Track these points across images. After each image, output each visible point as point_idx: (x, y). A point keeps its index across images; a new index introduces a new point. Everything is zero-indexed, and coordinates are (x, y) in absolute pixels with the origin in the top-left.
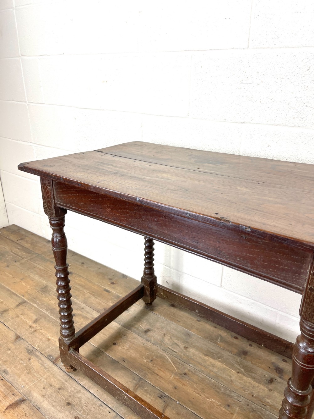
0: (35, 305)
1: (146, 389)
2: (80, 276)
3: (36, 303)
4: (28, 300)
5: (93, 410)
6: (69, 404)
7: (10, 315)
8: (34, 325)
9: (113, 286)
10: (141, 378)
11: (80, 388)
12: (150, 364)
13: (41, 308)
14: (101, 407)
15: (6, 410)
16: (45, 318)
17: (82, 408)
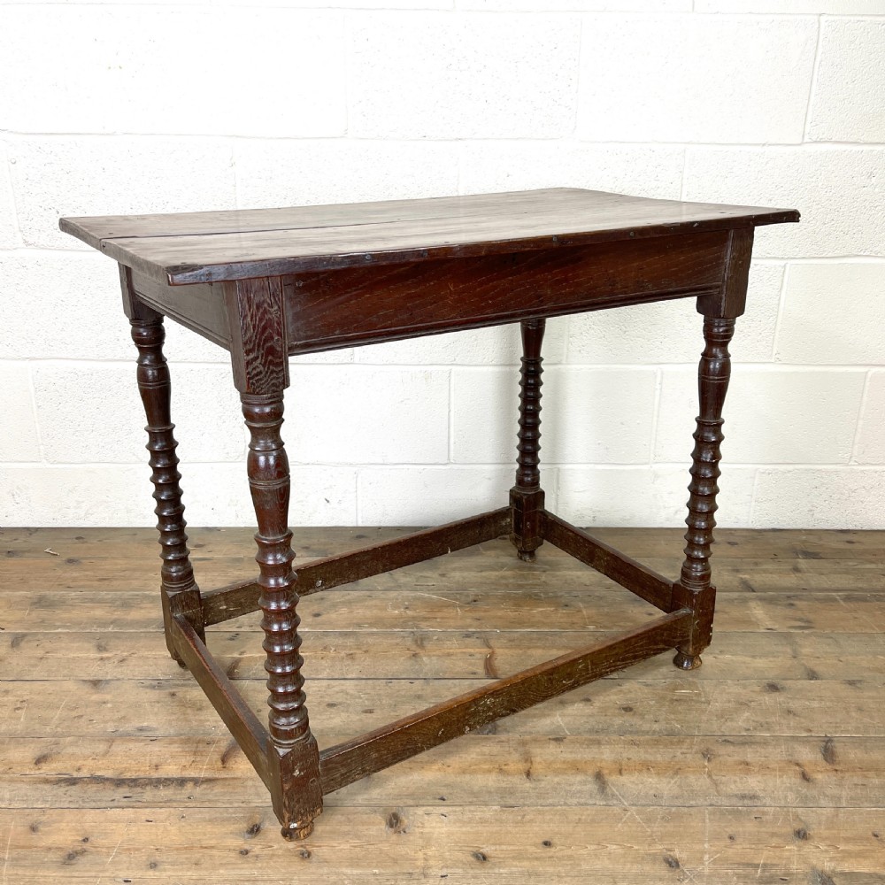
0: (60, 630)
1: (435, 638)
2: (106, 558)
3: (58, 627)
4: (26, 629)
5: (381, 692)
6: (331, 705)
7: (18, 664)
8: (105, 655)
9: (204, 549)
10: (413, 632)
11: (325, 683)
12: (410, 613)
13: (84, 628)
14: (390, 684)
15: (223, 764)
16: (118, 638)
17: (361, 698)
